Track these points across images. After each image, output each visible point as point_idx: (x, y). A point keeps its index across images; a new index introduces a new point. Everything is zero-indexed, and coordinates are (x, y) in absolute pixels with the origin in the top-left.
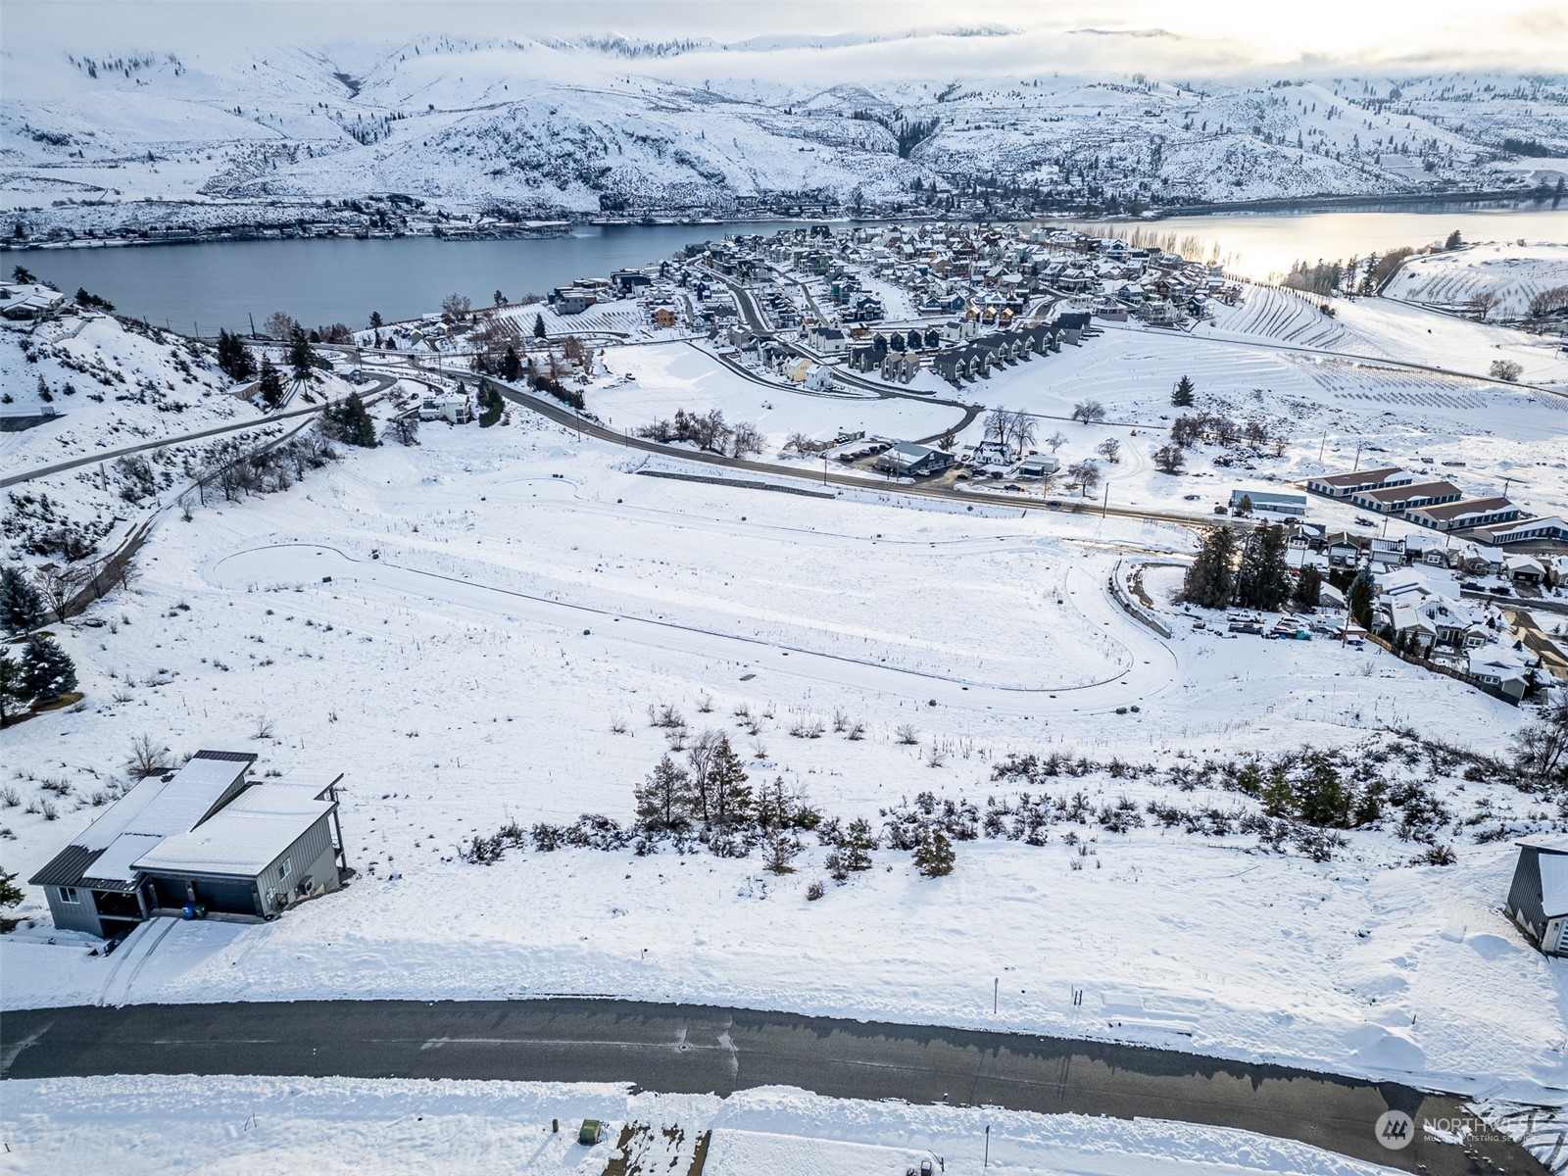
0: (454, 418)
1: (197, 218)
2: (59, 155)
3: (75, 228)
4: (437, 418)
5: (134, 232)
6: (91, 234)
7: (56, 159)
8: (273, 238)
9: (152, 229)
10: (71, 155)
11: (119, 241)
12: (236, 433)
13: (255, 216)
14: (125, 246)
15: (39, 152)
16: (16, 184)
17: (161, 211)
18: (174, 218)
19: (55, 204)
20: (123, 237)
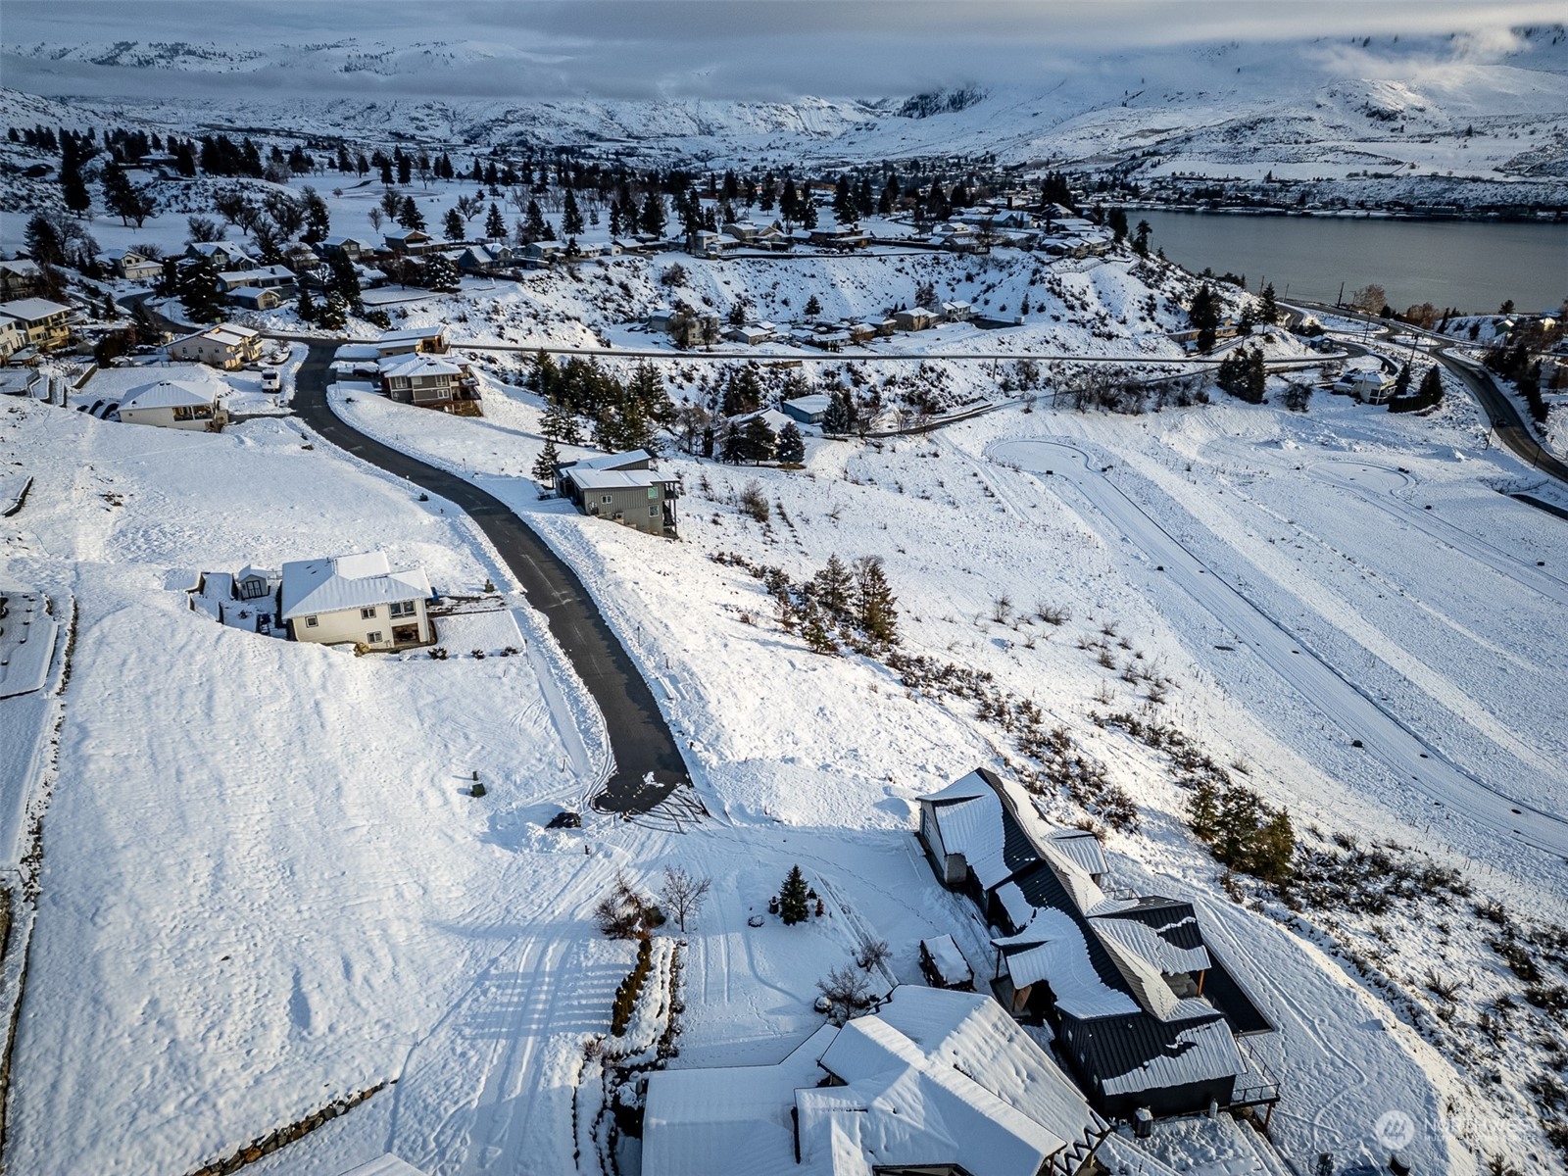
0: (1367, 396)
1: (1471, 196)
2: (1382, 130)
3: (1352, 198)
4: (1349, 393)
5: (1401, 205)
6: (1361, 205)
7: (1377, 134)
8: (1544, 221)
9: (1420, 203)
10: (1393, 130)
11: (1383, 213)
12: (1134, 364)
13: (1538, 195)
14: (1386, 219)
15: (1365, 126)
16: (1330, 157)
17: (1437, 187)
18: (1447, 195)
19: (1350, 175)
20: (1389, 209)
